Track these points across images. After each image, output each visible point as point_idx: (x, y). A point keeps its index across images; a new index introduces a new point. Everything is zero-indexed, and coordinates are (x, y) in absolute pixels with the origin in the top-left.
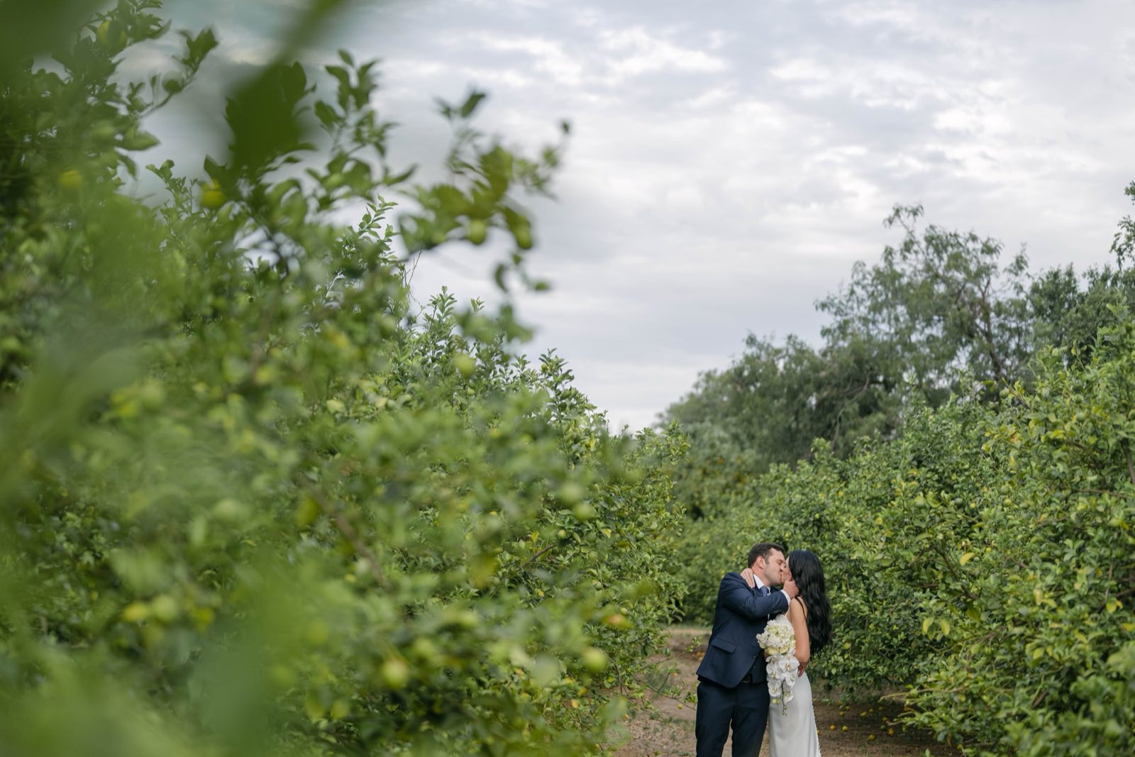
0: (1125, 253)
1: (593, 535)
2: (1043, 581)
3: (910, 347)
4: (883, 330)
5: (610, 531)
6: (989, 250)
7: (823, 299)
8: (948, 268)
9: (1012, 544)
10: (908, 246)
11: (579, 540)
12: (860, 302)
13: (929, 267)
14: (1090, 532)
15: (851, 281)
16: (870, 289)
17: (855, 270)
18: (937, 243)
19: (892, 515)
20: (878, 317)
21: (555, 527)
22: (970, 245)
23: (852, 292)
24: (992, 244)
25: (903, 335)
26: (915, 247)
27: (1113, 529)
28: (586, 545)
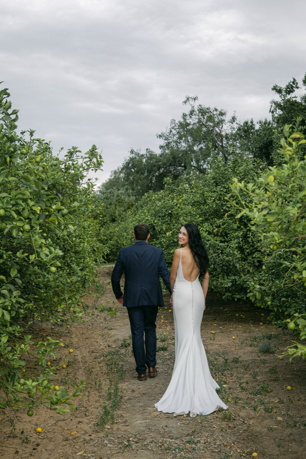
0: (275, 113)
3: (194, 152)
4: (183, 145)
6: (222, 114)
7: (160, 134)
8: (207, 121)
10: (192, 113)
12: (174, 135)
13: (200, 121)
16: (178, 130)
17: (172, 123)
18: (202, 112)
20: (182, 141)
22: (215, 113)
23: (171, 131)
24: (223, 112)
26: (194, 113)
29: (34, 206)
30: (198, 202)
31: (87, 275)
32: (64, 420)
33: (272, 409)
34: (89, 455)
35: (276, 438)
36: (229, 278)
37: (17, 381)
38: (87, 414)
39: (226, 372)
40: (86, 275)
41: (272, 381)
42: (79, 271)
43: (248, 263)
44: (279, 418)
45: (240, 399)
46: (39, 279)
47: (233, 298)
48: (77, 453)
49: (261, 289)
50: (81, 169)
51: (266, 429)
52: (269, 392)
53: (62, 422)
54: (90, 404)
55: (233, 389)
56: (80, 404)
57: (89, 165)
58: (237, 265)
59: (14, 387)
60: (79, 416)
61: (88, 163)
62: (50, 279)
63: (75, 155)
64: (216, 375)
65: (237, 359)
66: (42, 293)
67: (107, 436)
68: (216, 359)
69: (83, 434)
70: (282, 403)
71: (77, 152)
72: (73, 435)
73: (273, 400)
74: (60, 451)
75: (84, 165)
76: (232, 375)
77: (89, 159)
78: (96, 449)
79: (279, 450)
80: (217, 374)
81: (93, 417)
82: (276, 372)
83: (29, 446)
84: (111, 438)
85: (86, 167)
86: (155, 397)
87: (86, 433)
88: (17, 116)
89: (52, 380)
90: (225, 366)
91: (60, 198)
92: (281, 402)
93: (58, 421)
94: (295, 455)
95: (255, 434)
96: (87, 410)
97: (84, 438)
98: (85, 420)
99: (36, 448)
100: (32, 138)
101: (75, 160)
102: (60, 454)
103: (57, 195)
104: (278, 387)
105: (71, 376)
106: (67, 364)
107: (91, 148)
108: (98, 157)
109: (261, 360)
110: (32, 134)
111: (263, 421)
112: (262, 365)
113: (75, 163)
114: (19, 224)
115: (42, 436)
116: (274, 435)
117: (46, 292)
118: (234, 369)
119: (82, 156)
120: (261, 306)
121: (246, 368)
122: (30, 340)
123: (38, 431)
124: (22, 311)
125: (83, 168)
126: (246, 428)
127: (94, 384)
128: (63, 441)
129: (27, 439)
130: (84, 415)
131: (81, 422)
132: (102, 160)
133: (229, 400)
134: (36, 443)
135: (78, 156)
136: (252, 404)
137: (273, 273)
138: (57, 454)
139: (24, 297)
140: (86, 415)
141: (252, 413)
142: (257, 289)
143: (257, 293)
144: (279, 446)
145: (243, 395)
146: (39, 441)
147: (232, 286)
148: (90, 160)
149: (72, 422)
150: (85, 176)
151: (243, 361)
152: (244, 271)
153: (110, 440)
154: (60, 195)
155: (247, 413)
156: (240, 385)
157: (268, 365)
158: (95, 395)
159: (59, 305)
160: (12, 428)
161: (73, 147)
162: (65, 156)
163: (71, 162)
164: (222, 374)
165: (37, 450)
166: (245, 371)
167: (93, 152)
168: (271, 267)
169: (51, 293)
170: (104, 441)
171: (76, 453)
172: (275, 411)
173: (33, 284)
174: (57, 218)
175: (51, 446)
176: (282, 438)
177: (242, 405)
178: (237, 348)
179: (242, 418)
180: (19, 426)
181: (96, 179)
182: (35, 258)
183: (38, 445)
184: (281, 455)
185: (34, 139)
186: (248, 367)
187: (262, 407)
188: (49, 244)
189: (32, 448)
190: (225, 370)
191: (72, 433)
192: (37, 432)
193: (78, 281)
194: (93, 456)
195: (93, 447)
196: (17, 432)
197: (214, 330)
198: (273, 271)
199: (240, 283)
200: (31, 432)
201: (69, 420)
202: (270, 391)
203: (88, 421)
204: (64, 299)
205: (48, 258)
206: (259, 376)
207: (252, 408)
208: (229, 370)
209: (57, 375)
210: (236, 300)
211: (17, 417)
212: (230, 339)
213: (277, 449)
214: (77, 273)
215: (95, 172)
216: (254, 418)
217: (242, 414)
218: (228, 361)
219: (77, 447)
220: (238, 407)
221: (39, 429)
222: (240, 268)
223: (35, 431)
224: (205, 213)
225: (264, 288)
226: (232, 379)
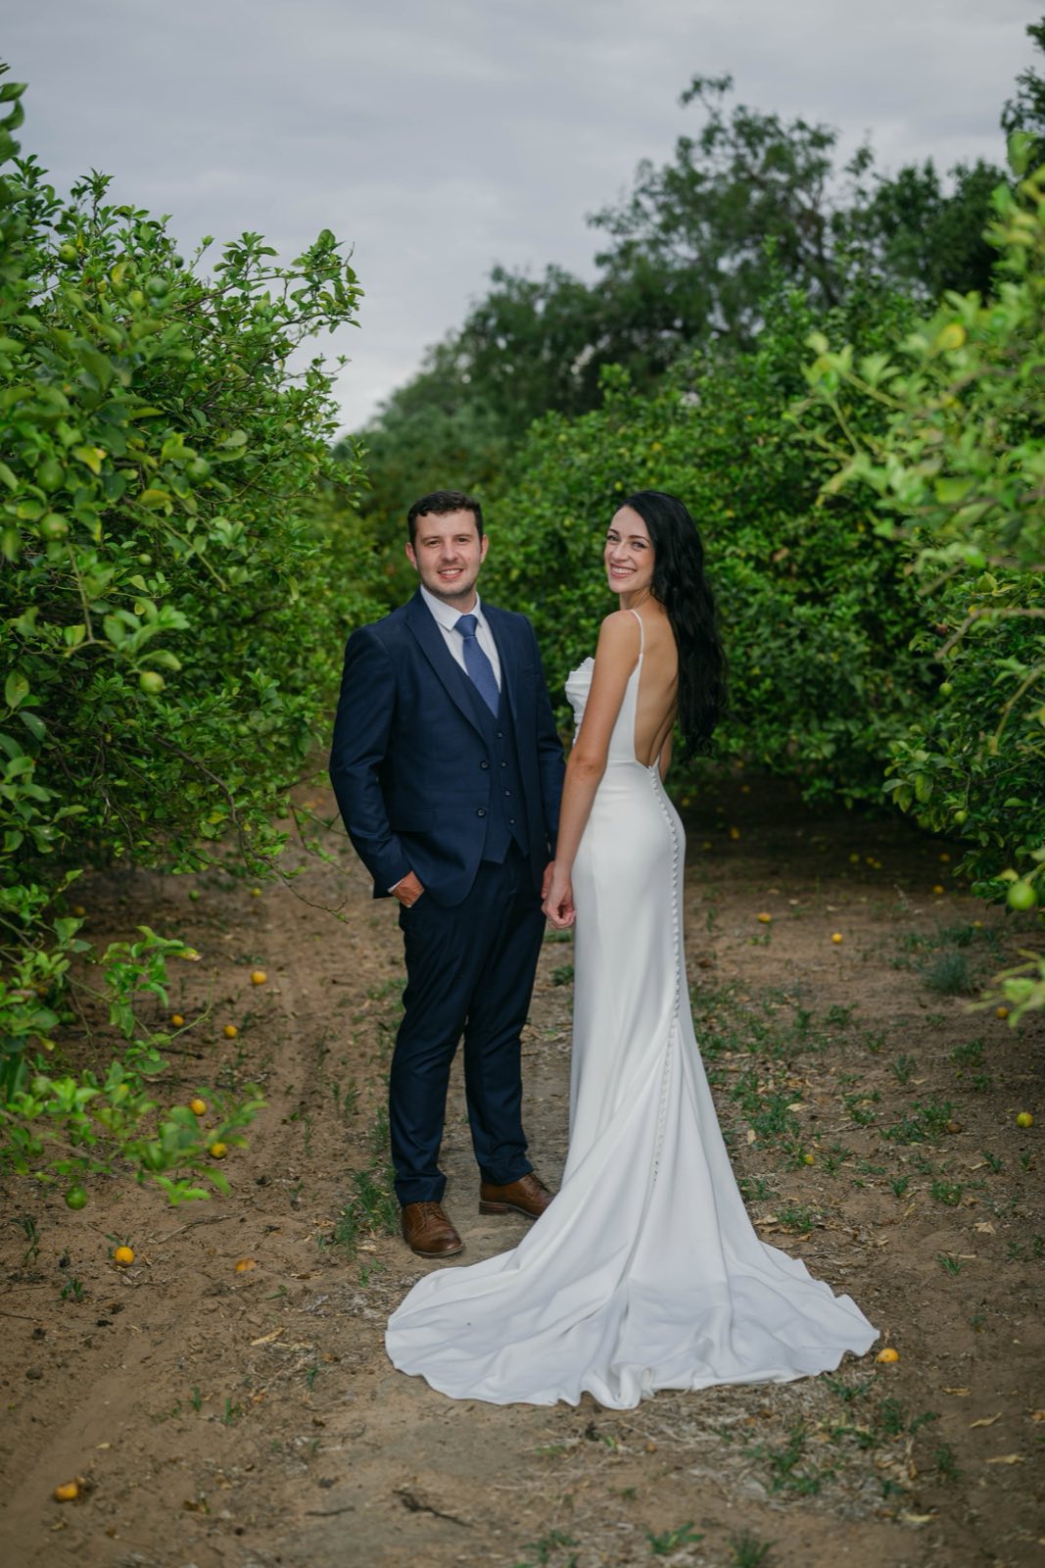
3: (718, 277)
6: (820, 140)
7: (596, 211)
8: (765, 168)
10: (710, 136)
12: (648, 217)
13: (740, 165)
15: (632, 187)
16: (661, 199)
17: (639, 172)
18: (750, 131)
20: (675, 237)
22: (797, 136)
23: (637, 204)
24: (825, 132)
25: (706, 265)
26: (719, 136)
29: (80, 444)
30: (719, 452)
31: (308, 709)
32: (214, 1221)
33: (958, 1194)
34: (296, 1346)
35: (969, 1297)
36: (826, 725)
37: (23, 1083)
38: (299, 1199)
39: (802, 1058)
40: (303, 708)
41: (965, 1092)
42: (274, 694)
43: (898, 674)
44: (984, 1227)
45: (847, 1157)
46: (132, 722)
47: (841, 798)
48: (254, 1338)
49: (931, 765)
50: (278, 319)
51: (933, 1265)
52: (951, 1133)
53: (210, 1227)
54: (312, 1167)
55: (826, 1120)
56: (278, 1165)
57: (311, 305)
58: (858, 682)
59: (12, 1107)
60: (269, 1207)
61: (307, 299)
62: (171, 720)
63: (255, 267)
64: (768, 1069)
65: (845, 1012)
66: (141, 772)
67: (365, 1279)
68: (770, 1013)
69: (279, 1273)
70: (997, 1172)
71: (259, 252)
72: (242, 1276)
73: (965, 1162)
74: (192, 1331)
75: (291, 305)
76: (823, 1070)
77: (310, 284)
78: (320, 1325)
79: (976, 1343)
80: (769, 1065)
81: (319, 1210)
82: (980, 1063)
83: (83, 1313)
84: (378, 1288)
85: (299, 314)
86: (543, 1144)
87: (290, 1267)
88: (18, 109)
89: (185, 1080)
90: (802, 1038)
91: (199, 426)
92: (994, 1168)
93: (191, 1226)
94: (1033, 1361)
95: (894, 1282)
96: (301, 1186)
97: (281, 1287)
98: (290, 1222)
99: (109, 1318)
100: (101, 205)
101: (253, 284)
102: (194, 1341)
103: (187, 412)
104: (986, 1116)
105: (252, 1066)
106: (239, 1024)
107: (314, 241)
108: (343, 277)
109: (928, 1019)
110: (98, 186)
111: (925, 1236)
112: (933, 1037)
113: (252, 294)
114: (22, 512)
115: (132, 1279)
116: (961, 1286)
117: (157, 769)
118: (831, 1050)
119: (278, 271)
120: (931, 826)
121: (876, 1046)
122: (73, 937)
123: (119, 1259)
124: (46, 832)
125: (288, 315)
126: (861, 1259)
127: (330, 1093)
128: (205, 1294)
129: (76, 1285)
130: (288, 1204)
131: (276, 1229)
132: (355, 286)
133: (809, 1158)
134: (109, 1302)
135: (264, 270)
136: (887, 1175)
137: (977, 710)
138: (183, 1343)
139: (77, 783)
140: (294, 1203)
141: (888, 1206)
142: (918, 766)
143: (919, 781)
144: (976, 1327)
145: (859, 1142)
146: (123, 1293)
147: (836, 756)
148: (310, 288)
149: (245, 1230)
150: (294, 347)
151: (867, 1021)
152: (878, 702)
153: (372, 1297)
154: (201, 416)
155: (870, 1206)
156: (849, 1107)
157: (954, 1036)
158: (333, 1131)
159: (203, 815)
160: (28, 1246)
161: (245, 235)
162: (218, 269)
163: (237, 292)
164: (789, 1066)
165: (112, 1328)
166: (871, 1057)
167: (322, 259)
168: (974, 685)
169: (175, 771)
170: (351, 1297)
171: (249, 1339)
172: (971, 1199)
173: (109, 738)
174: (172, 493)
175: (162, 1314)
176: (989, 1297)
177: (855, 1177)
178: (847, 974)
179: (852, 1222)
180: (54, 1242)
181: (343, 360)
182: (86, 638)
183: (116, 1309)
184: (983, 1358)
185: (107, 210)
186: (881, 1042)
187: (925, 1185)
188: (158, 592)
189: (94, 1318)
190: (796, 1053)
191: (242, 1268)
192: (117, 1264)
193: (276, 730)
194: (308, 1351)
195: (311, 1318)
196: (48, 1258)
197: (769, 910)
198: (980, 699)
199: (866, 744)
200: (96, 1263)
201: (235, 1221)
202: (955, 1127)
203: (299, 1226)
204: (223, 792)
205: (135, 637)
206: (917, 1073)
207: (887, 1189)
208: (814, 1050)
209: (204, 1062)
210: (849, 804)
211: (49, 1207)
212: (825, 942)
213: (971, 1335)
214: (269, 701)
215: (332, 330)
216: (892, 1222)
217: (852, 1208)
218: (813, 1021)
219: (253, 1319)
220: (839, 1184)
221: (125, 1254)
222: (866, 692)
223: (111, 1257)
224: (743, 497)
225: (942, 762)
226: (822, 1085)
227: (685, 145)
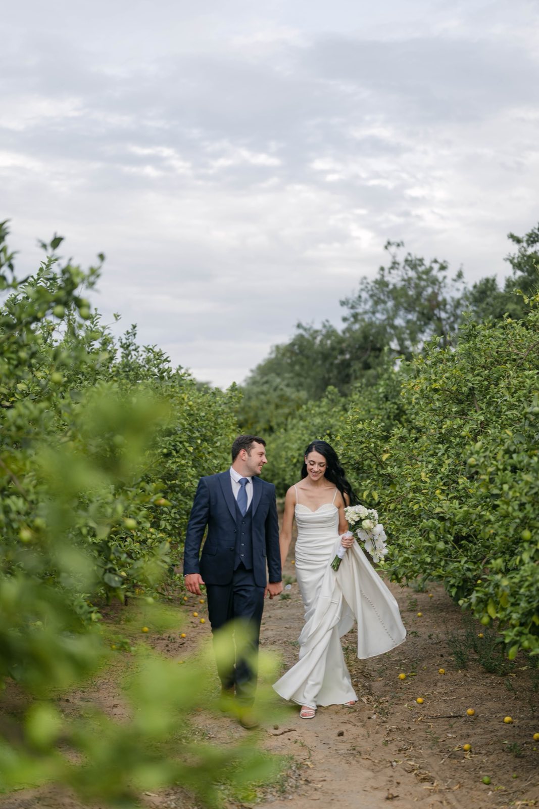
1: (182, 451)
2: (427, 467)
3: (394, 327)
4: (379, 317)
5: (192, 448)
9: (411, 448)
11: (175, 454)
12: (366, 302)
14: (452, 439)
15: (358, 289)
16: (372, 292)
17: (362, 283)
19: (346, 434)
21: (161, 447)
23: (360, 297)
25: (391, 319)
26: (397, 266)
27: (464, 438)
28: (179, 457)
227: (382, 269)
